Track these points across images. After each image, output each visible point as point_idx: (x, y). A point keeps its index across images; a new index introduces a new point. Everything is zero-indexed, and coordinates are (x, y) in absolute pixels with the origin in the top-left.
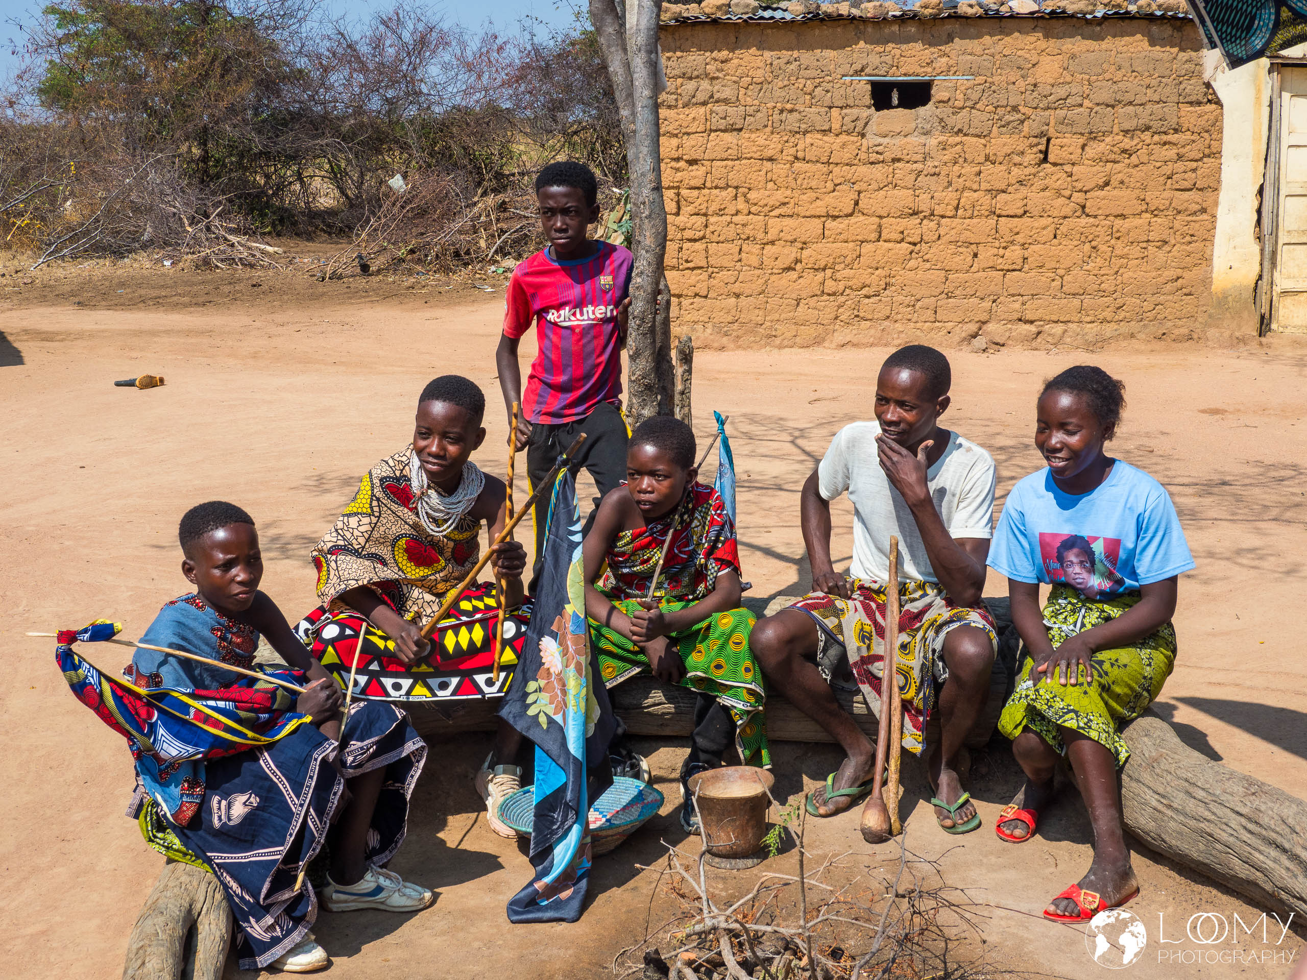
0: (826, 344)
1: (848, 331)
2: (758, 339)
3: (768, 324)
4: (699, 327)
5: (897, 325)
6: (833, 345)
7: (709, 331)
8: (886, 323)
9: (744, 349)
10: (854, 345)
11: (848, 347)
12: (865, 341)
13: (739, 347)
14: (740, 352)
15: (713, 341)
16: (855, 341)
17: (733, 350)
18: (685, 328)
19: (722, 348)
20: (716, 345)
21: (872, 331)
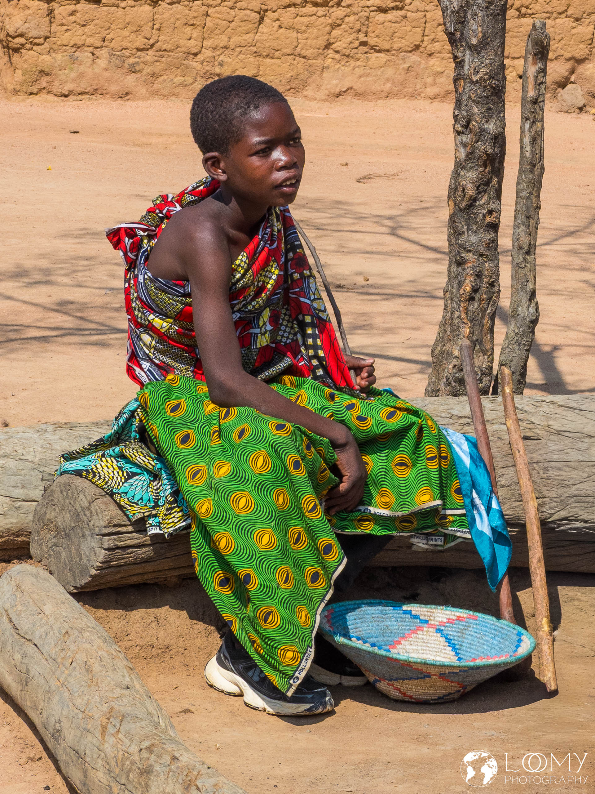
0: (309, 91)
1: (347, 69)
2: (189, 80)
3: (207, 53)
4: (85, 55)
5: (433, 61)
6: (322, 94)
7: (102, 63)
8: (414, 58)
9: (165, 97)
10: (359, 95)
11: (348, 97)
12: (376, 87)
13: (155, 93)
14: (157, 103)
15: (109, 81)
16: (358, 86)
17: (143, 99)
18: (59, 56)
19: (125, 95)
20: (114, 88)
21: (390, 72)
